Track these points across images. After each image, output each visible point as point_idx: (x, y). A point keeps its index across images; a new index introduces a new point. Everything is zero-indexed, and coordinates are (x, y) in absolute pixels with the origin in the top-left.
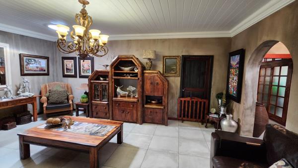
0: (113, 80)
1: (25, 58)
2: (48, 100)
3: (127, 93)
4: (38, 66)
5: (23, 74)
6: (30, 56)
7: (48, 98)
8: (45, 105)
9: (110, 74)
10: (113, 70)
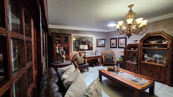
0: (142, 50)
1: (98, 40)
2: (105, 58)
3: (154, 59)
4: (102, 43)
5: (97, 47)
6: (100, 39)
7: (105, 57)
8: (104, 60)
9: (139, 46)
10: (142, 43)
